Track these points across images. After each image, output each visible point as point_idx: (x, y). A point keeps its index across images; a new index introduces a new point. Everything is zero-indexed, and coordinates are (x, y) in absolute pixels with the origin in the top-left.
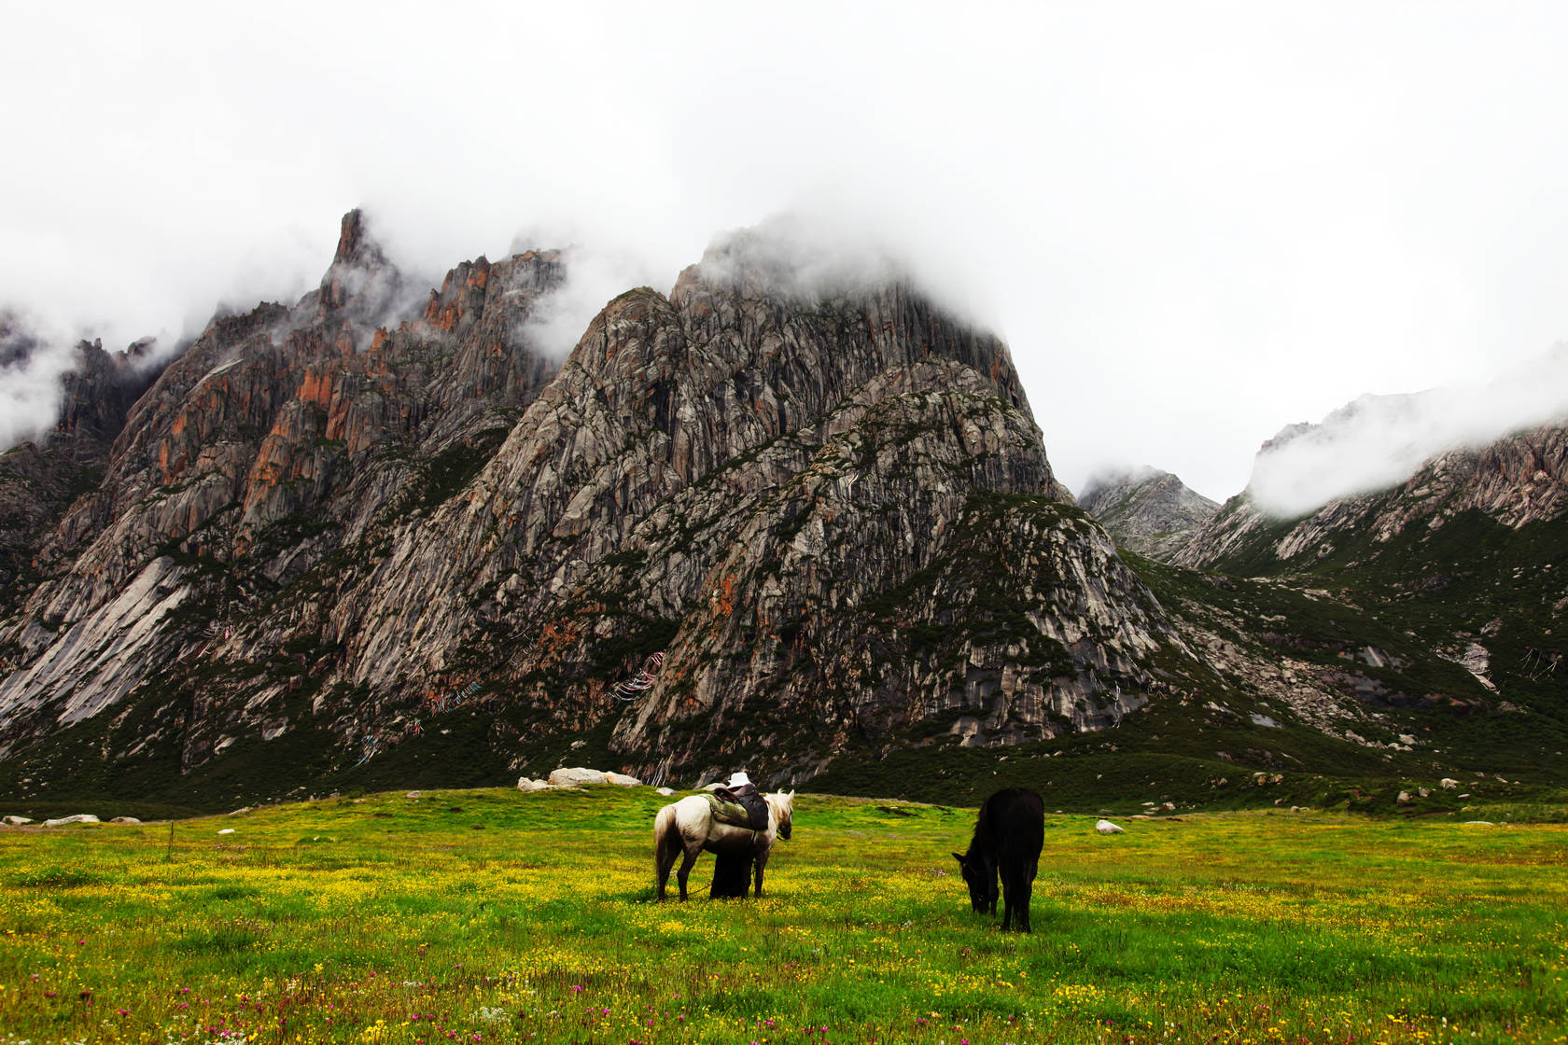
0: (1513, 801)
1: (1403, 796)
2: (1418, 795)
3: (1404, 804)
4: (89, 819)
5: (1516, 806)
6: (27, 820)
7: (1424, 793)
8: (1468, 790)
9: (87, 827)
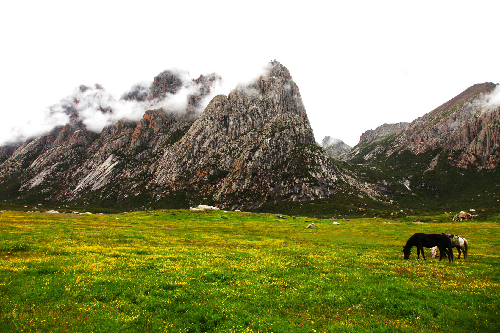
0: (416, 215)
1: (392, 214)
2: (395, 214)
3: (392, 216)
4: (89, 213)
5: (417, 216)
6: (77, 213)
7: (396, 213)
8: (406, 213)
9: (88, 215)
